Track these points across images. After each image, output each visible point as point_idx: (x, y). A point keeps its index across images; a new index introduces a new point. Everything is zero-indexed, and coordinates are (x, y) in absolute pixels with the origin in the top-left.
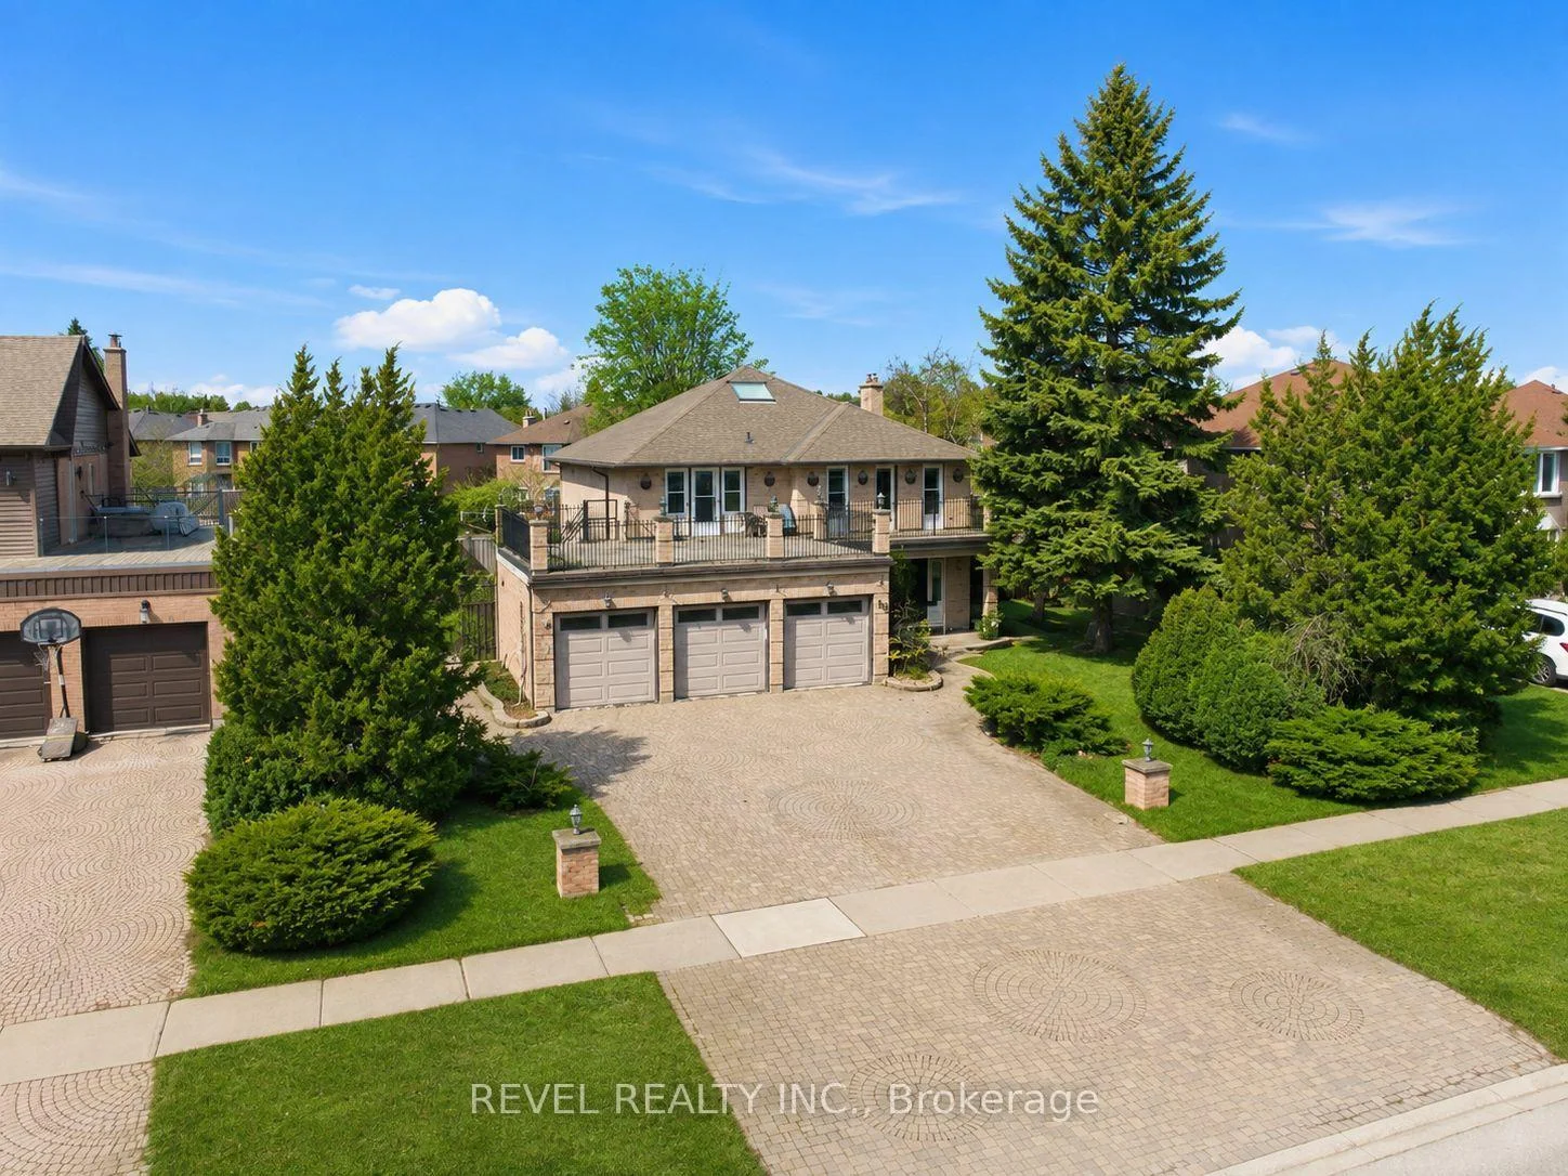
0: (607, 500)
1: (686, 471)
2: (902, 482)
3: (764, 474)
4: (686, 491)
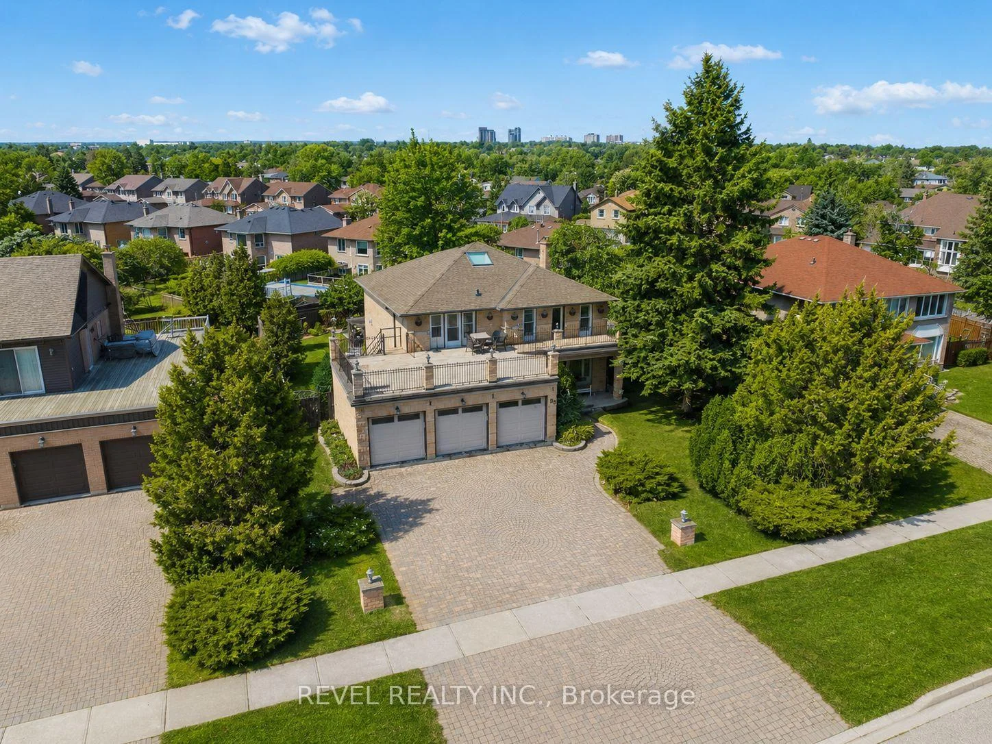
0: (395, 328)
1: (442, 315)
2: (567, 315)
3: (487, 313)
4: (442, 326)
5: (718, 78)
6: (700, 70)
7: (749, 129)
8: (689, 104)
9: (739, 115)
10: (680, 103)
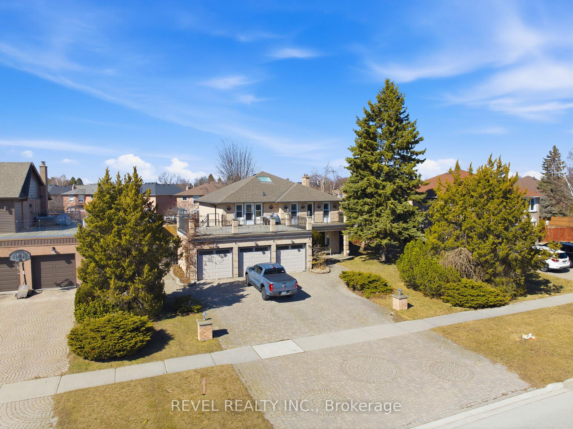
0: (215, 214)
1: (242, 204)
2: (316, 208)
3: (269, 205)
4: (243, 211)
5: (393, 90)
6: (384, 86)
7: (408, 115)
8: (379, 102)
9: (404, 107)
10: (375, 102)
